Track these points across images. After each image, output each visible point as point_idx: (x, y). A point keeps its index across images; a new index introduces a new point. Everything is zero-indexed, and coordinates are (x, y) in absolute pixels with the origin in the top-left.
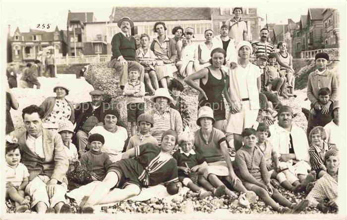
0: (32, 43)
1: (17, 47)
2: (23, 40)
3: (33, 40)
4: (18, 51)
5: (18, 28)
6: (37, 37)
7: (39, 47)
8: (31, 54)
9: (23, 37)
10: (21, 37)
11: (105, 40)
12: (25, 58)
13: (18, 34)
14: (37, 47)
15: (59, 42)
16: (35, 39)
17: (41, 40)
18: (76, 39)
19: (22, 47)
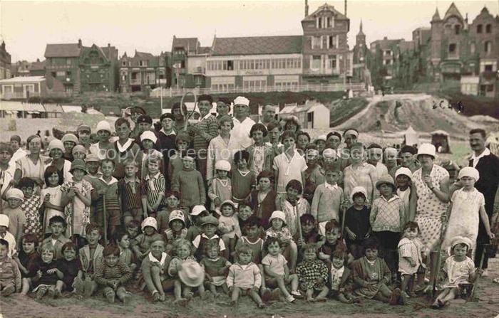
0: (138, 69)
1: (124, 73)
2: (130, 65)
3: (139, 66)
4: (125, 77)
5: (125, 53)
6: (143, 63)
7: (145, 72)
8: (137, 80)
9: (130, 63)
10: (128, 63)
11: (205, 73)
12: (131, 84)
13: (125, 60)
14: (142, 74)
15: (163, 68)
16: (141, 65)
17: (146, 66)
18: (180, 65)
19: (129, 73)
